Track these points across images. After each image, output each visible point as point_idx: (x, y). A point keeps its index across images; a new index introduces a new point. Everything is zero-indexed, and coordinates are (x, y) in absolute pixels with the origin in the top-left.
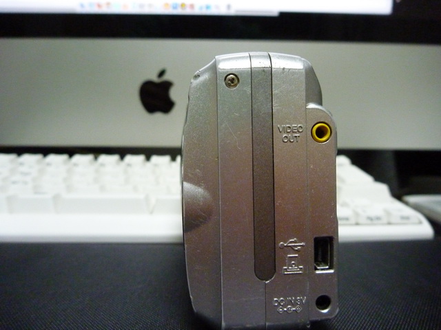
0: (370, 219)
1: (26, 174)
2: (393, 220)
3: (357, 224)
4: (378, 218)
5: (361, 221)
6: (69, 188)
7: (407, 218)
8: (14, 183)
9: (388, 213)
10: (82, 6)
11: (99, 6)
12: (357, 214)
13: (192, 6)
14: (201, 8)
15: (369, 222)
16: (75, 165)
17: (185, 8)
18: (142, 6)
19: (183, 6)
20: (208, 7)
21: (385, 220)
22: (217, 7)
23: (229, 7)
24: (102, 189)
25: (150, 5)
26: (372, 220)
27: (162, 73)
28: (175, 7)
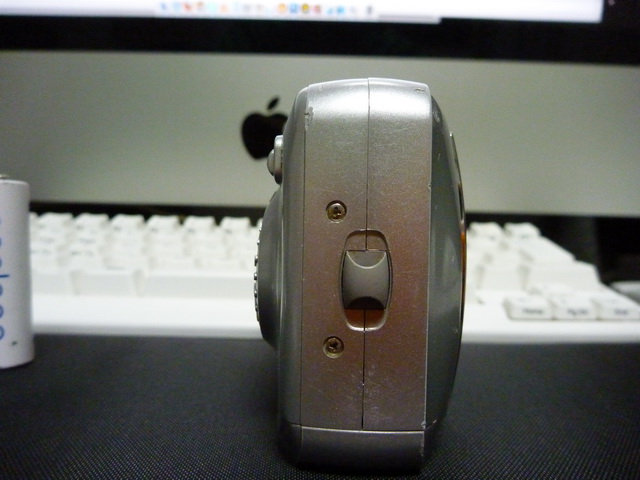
0: (572, 312)
1: (88, 242)
2: (604, 315)
3: (554, 319)
4: (584, 312)
5: (559, 315)
6: (152, 263)
7: (625, 312)
8: (74, 253)
9: (597, 305)
10: (164, 6)
11: (188, 7)
12: (553, 306)
13: (318, 9)
14: (330, 11)
15: (571, 316)
16: (154, 230)
17: (307, 12)
18: (247, 7)
19: (305, 8)
20: (340, 10)
21: (593, 315)
22: (353, 10)
23: (370, 10)
24: (198, 264)
25: (259, 7)
26: (576, 314)
27: (273, 103)
28: (294, 10)
